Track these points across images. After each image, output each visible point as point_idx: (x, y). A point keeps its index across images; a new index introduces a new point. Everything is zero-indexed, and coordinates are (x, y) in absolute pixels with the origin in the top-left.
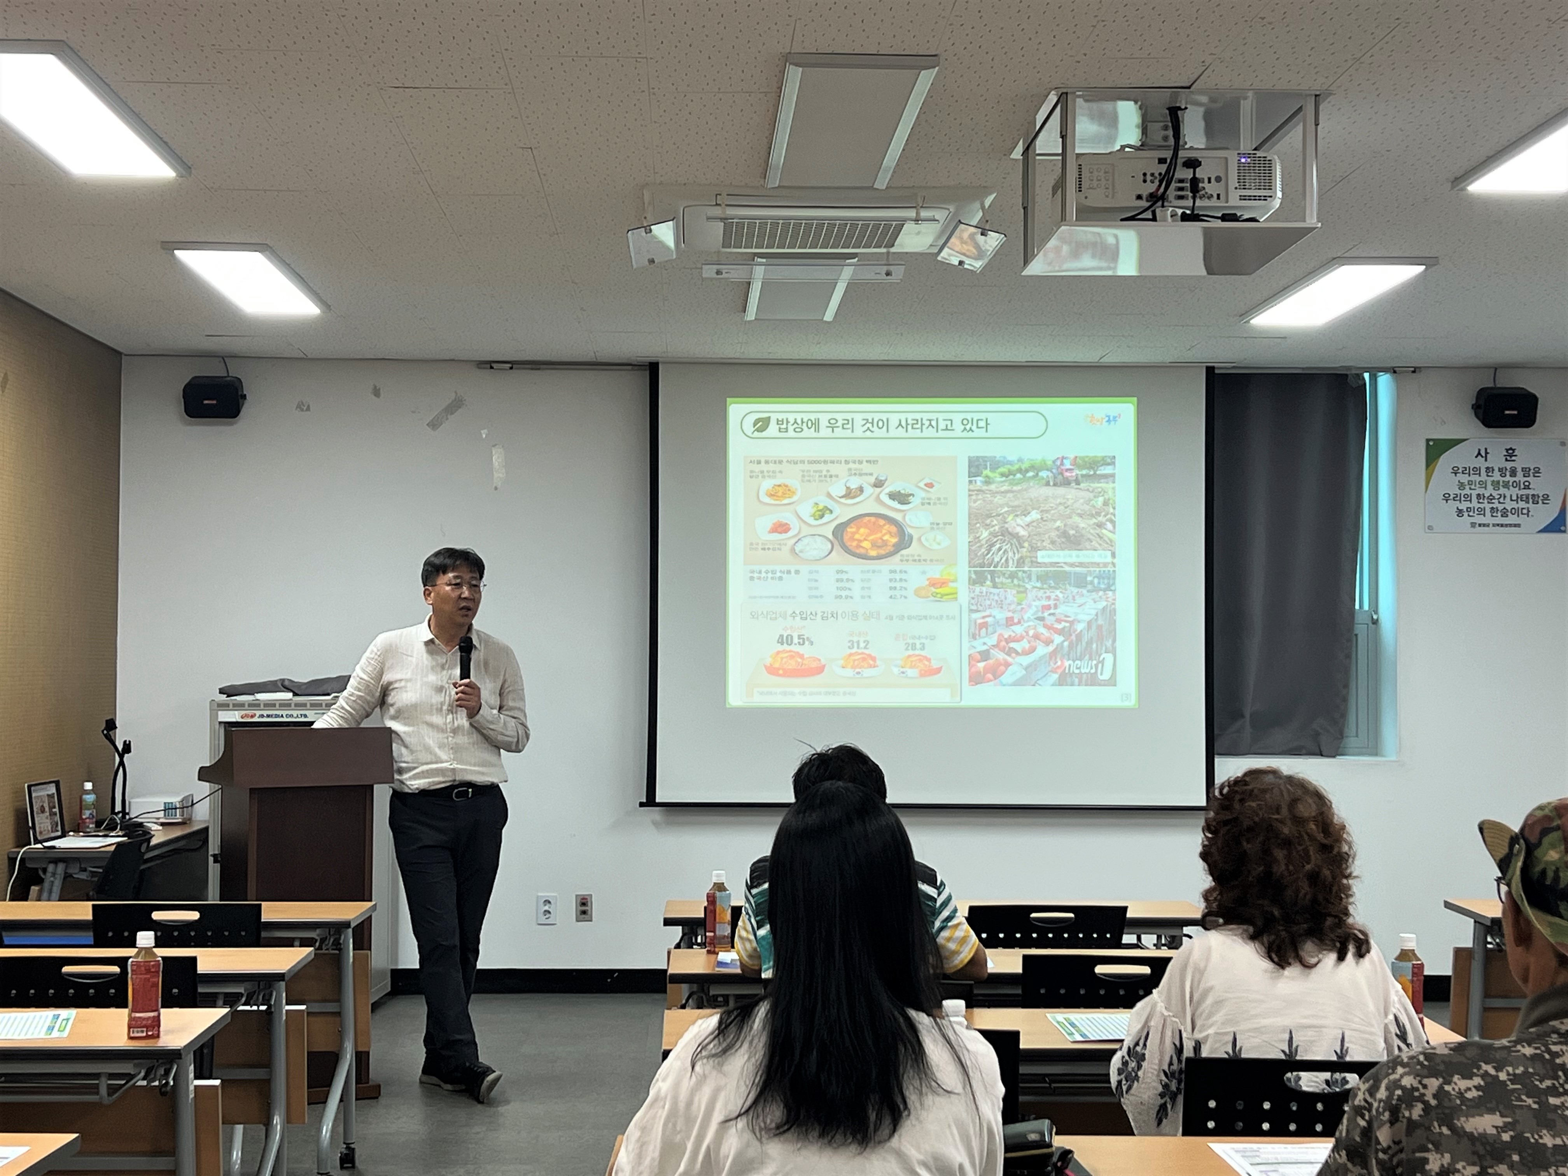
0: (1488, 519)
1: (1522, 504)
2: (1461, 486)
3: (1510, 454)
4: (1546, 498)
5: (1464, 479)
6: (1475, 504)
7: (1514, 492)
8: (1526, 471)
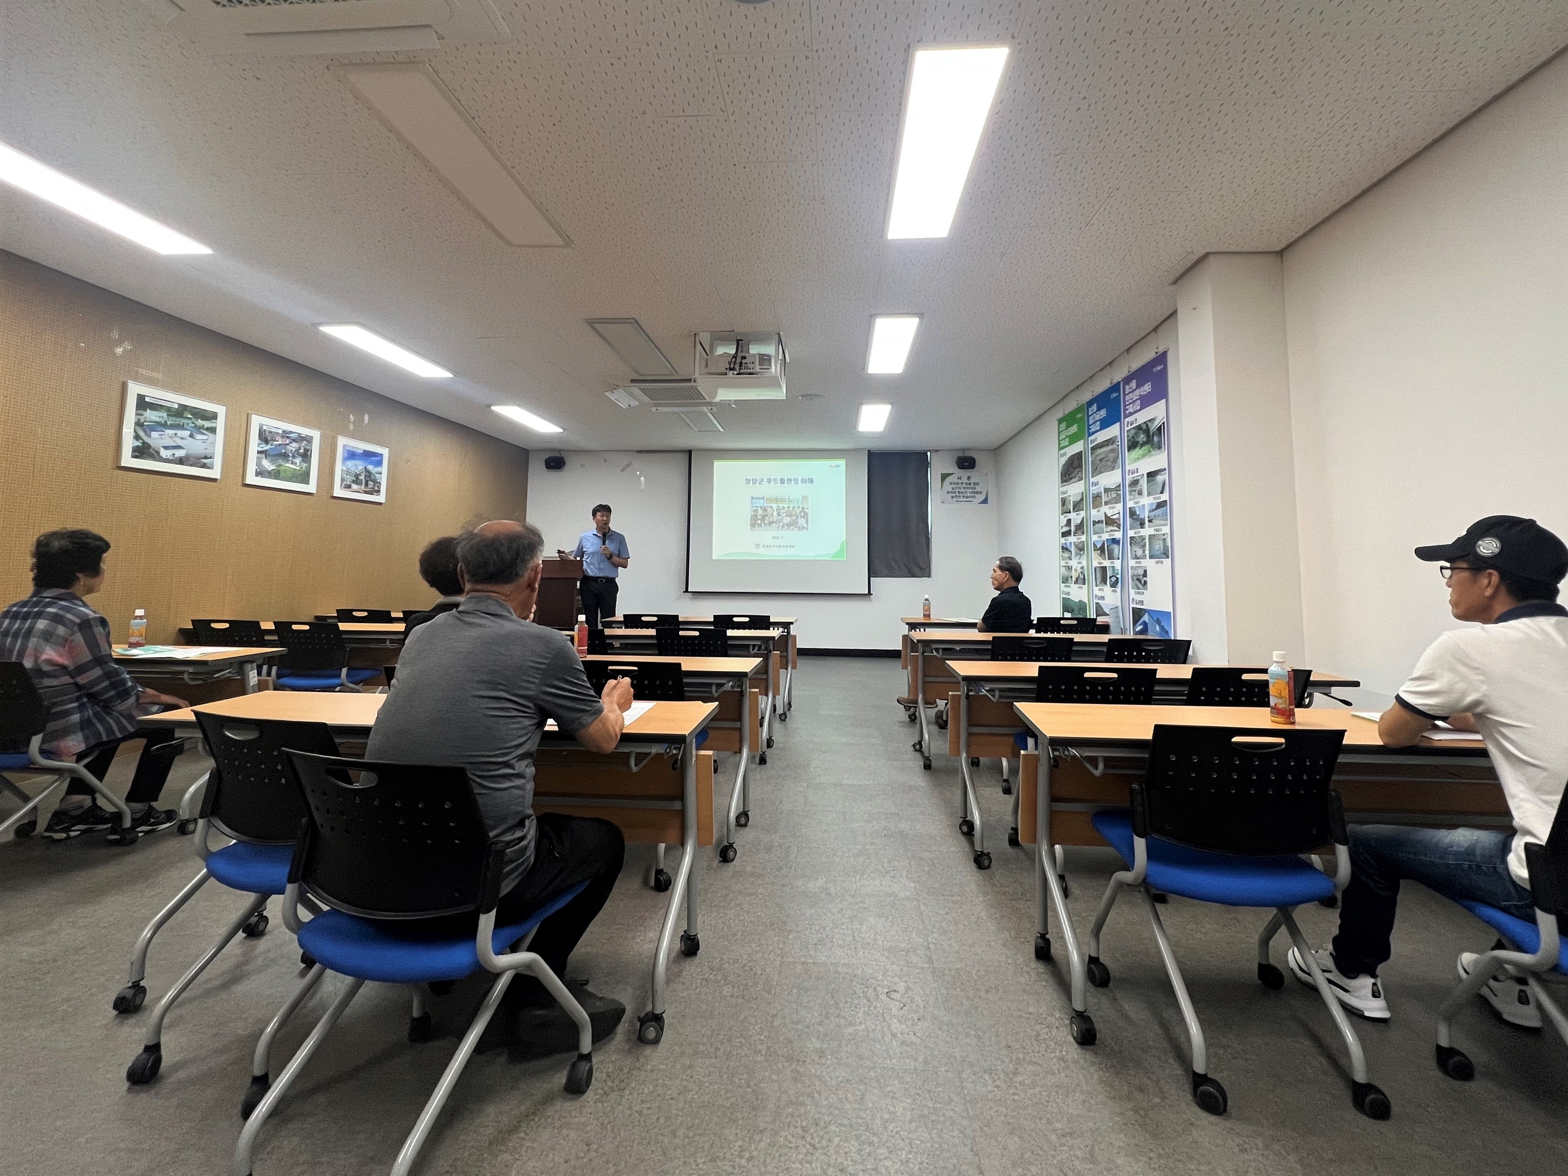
0: (961, 499)
1: (973, 495)
2: (953, 489)
3: (969, 478)
4: (981, 493)
5: (954, 486)
6: (957, 494)
7: (971, 490)
8: (974, 484)
